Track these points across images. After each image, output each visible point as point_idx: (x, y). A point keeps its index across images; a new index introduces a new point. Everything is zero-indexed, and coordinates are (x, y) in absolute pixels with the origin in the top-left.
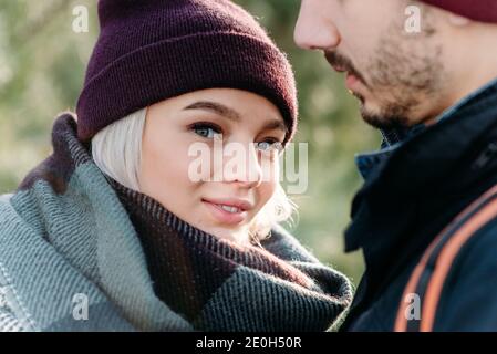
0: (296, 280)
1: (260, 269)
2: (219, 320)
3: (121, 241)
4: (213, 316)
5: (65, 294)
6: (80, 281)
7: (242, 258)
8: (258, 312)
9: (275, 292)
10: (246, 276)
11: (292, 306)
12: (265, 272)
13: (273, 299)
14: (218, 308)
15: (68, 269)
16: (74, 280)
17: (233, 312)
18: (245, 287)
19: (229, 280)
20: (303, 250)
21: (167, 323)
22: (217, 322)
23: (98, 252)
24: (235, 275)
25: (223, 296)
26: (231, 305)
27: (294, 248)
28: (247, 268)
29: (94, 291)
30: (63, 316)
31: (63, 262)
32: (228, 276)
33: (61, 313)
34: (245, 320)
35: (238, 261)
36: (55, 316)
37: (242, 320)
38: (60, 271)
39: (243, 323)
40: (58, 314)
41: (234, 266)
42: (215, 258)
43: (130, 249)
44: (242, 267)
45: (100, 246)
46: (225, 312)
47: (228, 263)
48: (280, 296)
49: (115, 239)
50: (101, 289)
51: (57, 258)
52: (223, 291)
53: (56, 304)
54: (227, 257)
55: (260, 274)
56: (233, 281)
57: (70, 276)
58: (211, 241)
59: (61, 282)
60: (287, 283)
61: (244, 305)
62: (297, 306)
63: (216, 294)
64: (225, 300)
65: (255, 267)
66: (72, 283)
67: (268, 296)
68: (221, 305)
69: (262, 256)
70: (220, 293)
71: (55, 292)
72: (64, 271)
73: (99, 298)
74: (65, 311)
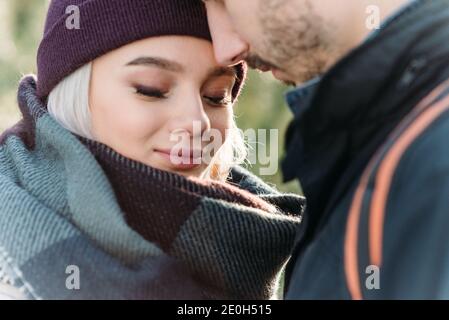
0: (259, 207)
1: (224, 199)
2: (191, 251)
3: (89, 179)
4: (184, 248)
5: (39, 231)
6: (53, 218)
7: (205, 191)
8: (227, 240)
9: (240, 219)
10: (211, 207)
11: (258, 230)
12: (229, 201)
13: (239, 225)
14: (188, 239)
15: (40, 208)
16: (48, 217)
17: (202, 242)
18: (211, 217)
19: (195, 212)
20: (266, 186)
21: (141, 252)
22: (188, 252)
23: (68, 192)
24: (200, 207)
25: (192, 227)
26: (200, 235)
27: (258, 185)
28: (212, 199)
29: (67, 227)
30: (39, 251)
31: (35, 203)
32: (194, 208)
33: (37, 248)
34: (214, 248)
35: (203, 194)
36: (31, 252)
37: (212, 248)
38: (34, 210)
39: (213, 251)
40: (34, 249)
41: (199, 199)
42: (180, 193)
43: (98, 186)
44: (206, 198)
45: (69, 187)
46: (195, 243)
47: (193, 196)
48: (246, 222)
49: (83, 180)
50: (74, 225)
51: (29, 199)
52: (191, 223)
53: (31, 240)
54: (191, 190)
55: (224, 203)
56: (199, 213)
57: (43, 214)
58: (174, 178)
59: (35, 220)
60: (250, 209)
61: (212, 234)
62: (263, 229)
63: (184, 227)
64: (194, 231)
65: (219, 198)
66: (46, 221)
67: (234, 223)
68: (190, 237)
69: (224, 188)
70: (189, 225)
71: (29, 230)
72: (36, 211)
73: (73, 232)
74: (40, 246)
